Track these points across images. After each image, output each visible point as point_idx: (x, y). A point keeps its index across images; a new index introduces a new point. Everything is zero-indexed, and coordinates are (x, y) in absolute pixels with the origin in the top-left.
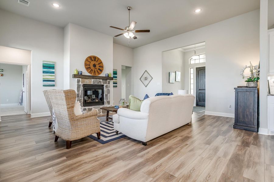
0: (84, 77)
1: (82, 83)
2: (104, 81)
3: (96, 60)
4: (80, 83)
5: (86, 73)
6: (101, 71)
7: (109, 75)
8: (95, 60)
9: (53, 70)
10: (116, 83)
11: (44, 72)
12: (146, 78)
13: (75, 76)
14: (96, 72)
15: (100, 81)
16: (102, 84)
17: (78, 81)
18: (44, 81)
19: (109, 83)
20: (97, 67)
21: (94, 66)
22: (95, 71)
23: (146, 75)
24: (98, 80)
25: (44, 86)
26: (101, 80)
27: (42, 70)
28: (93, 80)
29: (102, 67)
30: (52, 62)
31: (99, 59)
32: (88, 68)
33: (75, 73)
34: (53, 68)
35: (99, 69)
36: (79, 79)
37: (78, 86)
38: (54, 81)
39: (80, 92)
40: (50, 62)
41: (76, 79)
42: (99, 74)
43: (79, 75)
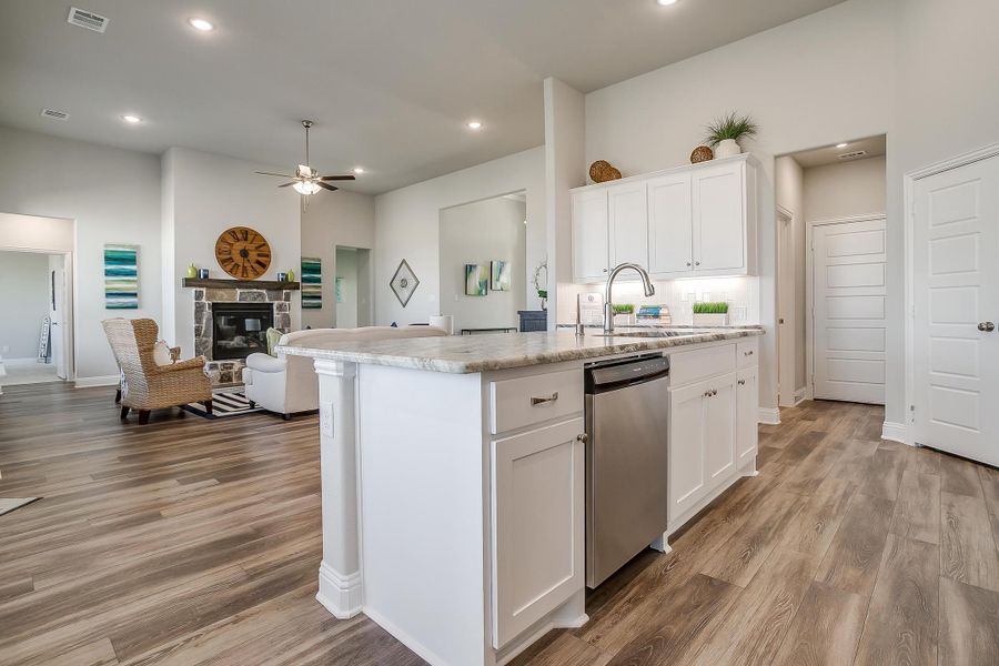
0: (215, 284)
1: (208, 299)
2: (273, 293)
3: (250, 237)
4: (204, 300)
5: (219, 273)
6: (264, 266)
7: (287, 276)
8: (246, 239)
9: (133, 268)
10: (320, 298)
11: (108, 273)
12: (403, 282)
13: (188, 283)
14: (249, 269)
15: (260, 295)
16: (267, 301)
17: (199, 296)
18: (108, 295)
19: (287, 299)
20: (253, 256)
21: (244, 253)
22: (244, 268)
23: (404, 273)
24: (255, 290)
25: (108, 308)
26: (264, 291)
27: (103, 267)
28: (239, 291)
29: (268, 256)
30: (130, 246)
31: (256, 234)
32: (225, 260)
33: (190, 274)
34: (132, 261)
35: (258, 262)
36: (198, 289)
37: (197, 308)
38: (135, 295)
39: (204, 321)
40: (123, 246)
41: (193, 290)
42: (258, 274)
43: (198, 280)
